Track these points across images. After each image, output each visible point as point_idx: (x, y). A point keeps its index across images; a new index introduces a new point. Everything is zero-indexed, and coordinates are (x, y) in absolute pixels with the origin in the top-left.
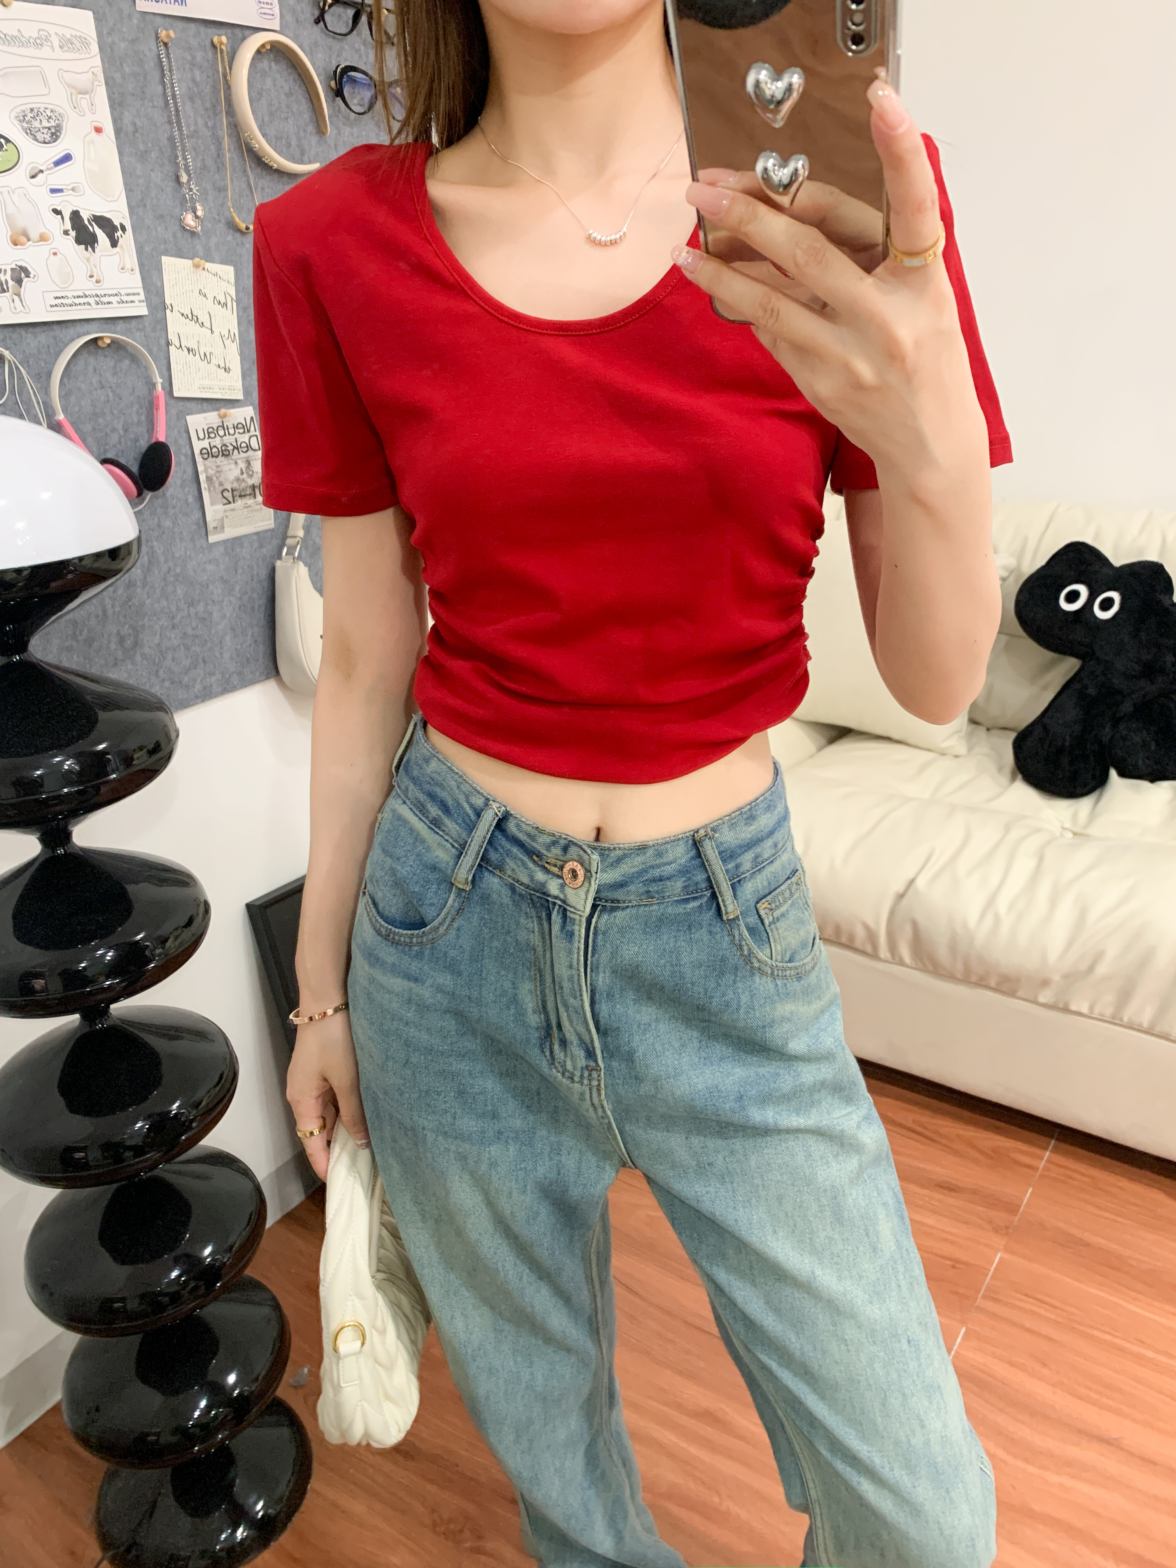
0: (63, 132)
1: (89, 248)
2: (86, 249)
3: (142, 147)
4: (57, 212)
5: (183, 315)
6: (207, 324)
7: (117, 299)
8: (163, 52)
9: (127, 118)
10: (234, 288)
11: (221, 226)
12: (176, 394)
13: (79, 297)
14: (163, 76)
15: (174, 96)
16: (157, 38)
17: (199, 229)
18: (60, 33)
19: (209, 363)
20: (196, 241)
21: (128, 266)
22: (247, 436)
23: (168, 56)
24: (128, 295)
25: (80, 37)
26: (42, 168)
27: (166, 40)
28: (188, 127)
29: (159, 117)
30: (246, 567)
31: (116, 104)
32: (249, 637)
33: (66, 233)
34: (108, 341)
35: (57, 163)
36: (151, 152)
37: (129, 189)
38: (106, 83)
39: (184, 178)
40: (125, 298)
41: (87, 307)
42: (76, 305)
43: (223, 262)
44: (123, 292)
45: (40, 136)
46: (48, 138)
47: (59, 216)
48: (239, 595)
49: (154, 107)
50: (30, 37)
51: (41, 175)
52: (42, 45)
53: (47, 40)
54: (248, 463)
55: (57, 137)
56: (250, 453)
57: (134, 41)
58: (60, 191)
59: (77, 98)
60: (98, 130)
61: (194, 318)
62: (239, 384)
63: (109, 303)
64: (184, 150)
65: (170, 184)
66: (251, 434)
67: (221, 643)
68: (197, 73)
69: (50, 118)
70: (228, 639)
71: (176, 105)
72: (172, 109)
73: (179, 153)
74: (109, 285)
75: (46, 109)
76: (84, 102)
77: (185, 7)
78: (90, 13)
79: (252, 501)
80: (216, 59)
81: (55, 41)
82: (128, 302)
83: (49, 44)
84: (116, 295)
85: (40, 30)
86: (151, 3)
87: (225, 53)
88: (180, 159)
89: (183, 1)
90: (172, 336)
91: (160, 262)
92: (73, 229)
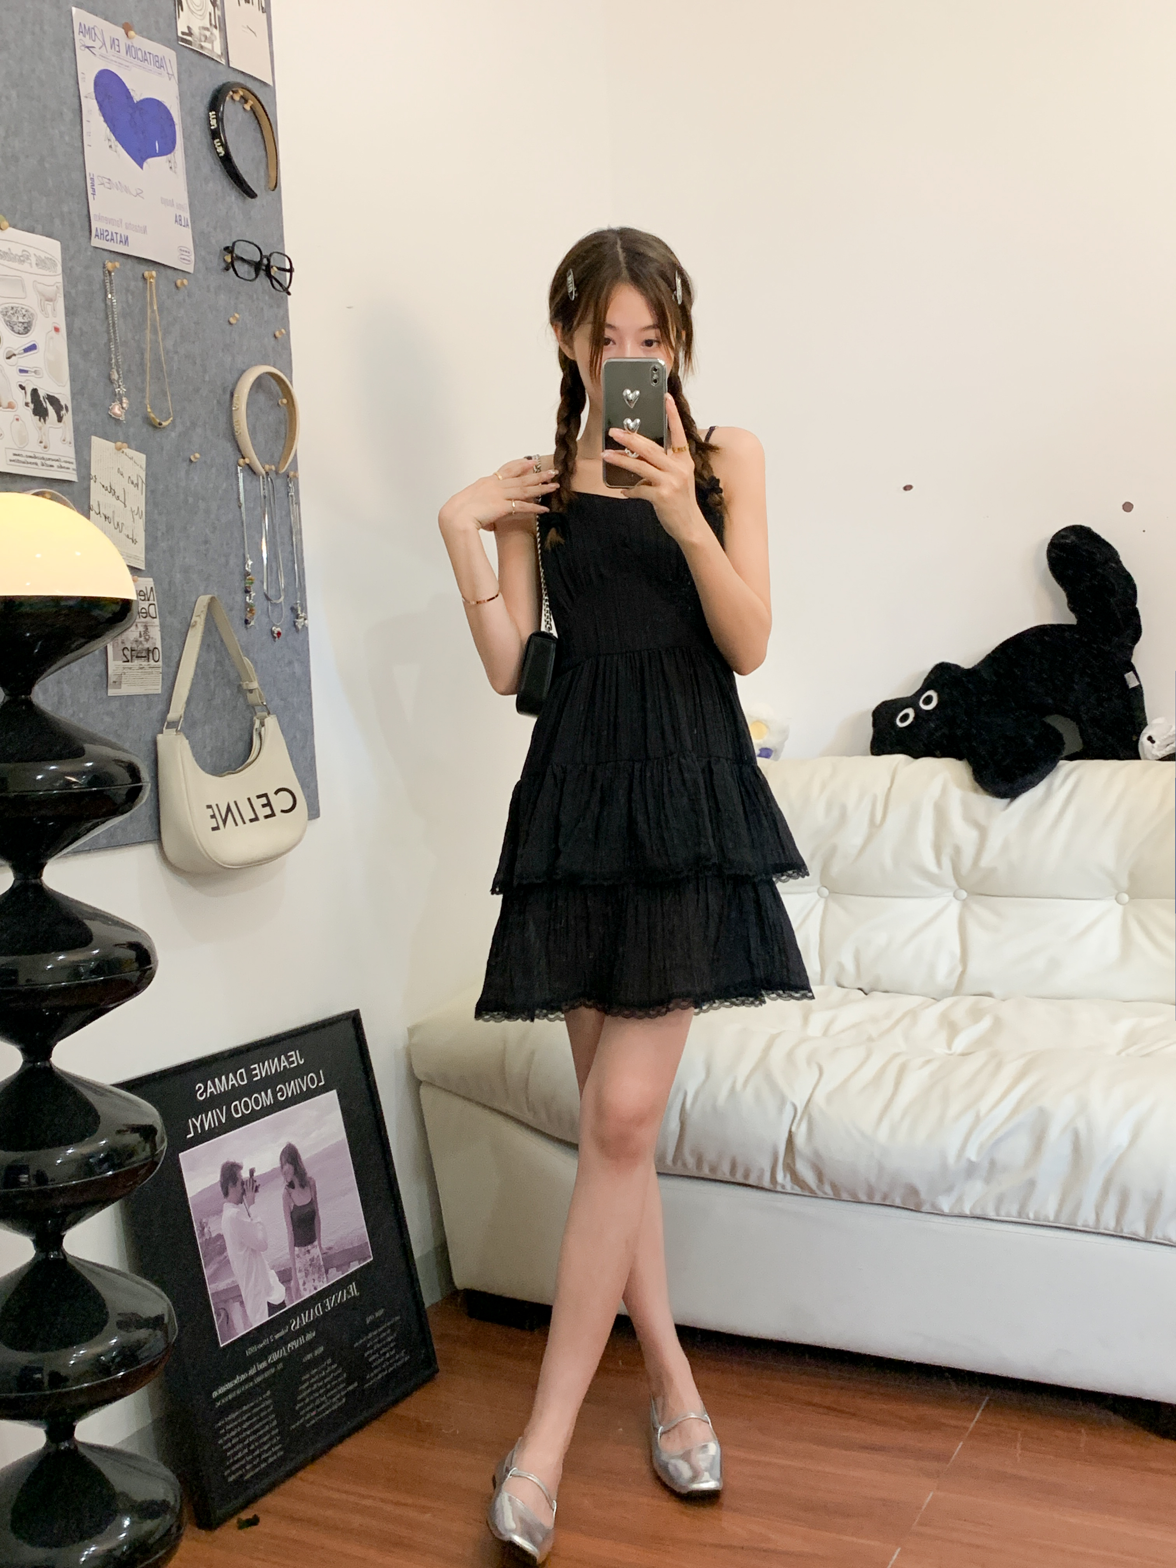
0: (33, 328)
1: (42, 420)
2: (40, 420)
3: (85, 348)
4: (22, 387)
5: (103, 486)
6: (122, 498)
7: (58, 464)
8: (108, 278)
9: (78, 323)
10: (144, 473)
11: (139, 420)
13: (31, 457)
14: (106, 296)
15: (113, 313)
16: (104, 267)
17: (123, 416)
18: (37, 255)
19: (120, 532)
20: (119, 428)
21: (68, 440)
22: (147, 603)
23: (111, 283)
24: (66, 462)
25: (51, 259)
26: (16, 352)
27: (110, 269)
28: (120, 337)
29: (100, 328)
30: (136, 726)
31: (70, 312)
33: (27, 404)
35: (27, 350)
36: (91, 353)
37: (73, 379)
38: (65, 296)
39: (115, 376)
40: (64, 465)
41: (34, 466)
42: (28, 463)
43: (139, 449)
44: (63, 459)
45: (16, 328)
46: (21, 329)
47: (23, 391)
49: (97, 318)
50: (16, 255)
51: (13, 358)
52: (24, 261)
53: (28, 258)
54: (146, 627)
55: (29, 331)
56: (148, 619)
57: (87, 267)
58: (26, 372)
59: (44, 303)
60: (57, 330)
61: (112, 491)
62: (142, 556)
63: (52, 466)
65: (104, 380)
66: (151, 602)
68: (130, 297)
69: (24, 316)
71: (113, 319)
72: (111, 322)
73: (113, 356)
74: (52, 452)
75: (23, 308)
76: (49, 307)
77: (126, 246)
78: (58, 243)
79: (146, 663)
80: (145, 289)
81: (33, 260)
82: (64, 468)
83: (29, 261)
84: (57, 460)
85: (24, 251)
86: (102, 241)
87: (153, 284)
88: (113, 361)
89: (125, 241)
90: (93, 503)
91: (90, 440)
92: (32, 402)
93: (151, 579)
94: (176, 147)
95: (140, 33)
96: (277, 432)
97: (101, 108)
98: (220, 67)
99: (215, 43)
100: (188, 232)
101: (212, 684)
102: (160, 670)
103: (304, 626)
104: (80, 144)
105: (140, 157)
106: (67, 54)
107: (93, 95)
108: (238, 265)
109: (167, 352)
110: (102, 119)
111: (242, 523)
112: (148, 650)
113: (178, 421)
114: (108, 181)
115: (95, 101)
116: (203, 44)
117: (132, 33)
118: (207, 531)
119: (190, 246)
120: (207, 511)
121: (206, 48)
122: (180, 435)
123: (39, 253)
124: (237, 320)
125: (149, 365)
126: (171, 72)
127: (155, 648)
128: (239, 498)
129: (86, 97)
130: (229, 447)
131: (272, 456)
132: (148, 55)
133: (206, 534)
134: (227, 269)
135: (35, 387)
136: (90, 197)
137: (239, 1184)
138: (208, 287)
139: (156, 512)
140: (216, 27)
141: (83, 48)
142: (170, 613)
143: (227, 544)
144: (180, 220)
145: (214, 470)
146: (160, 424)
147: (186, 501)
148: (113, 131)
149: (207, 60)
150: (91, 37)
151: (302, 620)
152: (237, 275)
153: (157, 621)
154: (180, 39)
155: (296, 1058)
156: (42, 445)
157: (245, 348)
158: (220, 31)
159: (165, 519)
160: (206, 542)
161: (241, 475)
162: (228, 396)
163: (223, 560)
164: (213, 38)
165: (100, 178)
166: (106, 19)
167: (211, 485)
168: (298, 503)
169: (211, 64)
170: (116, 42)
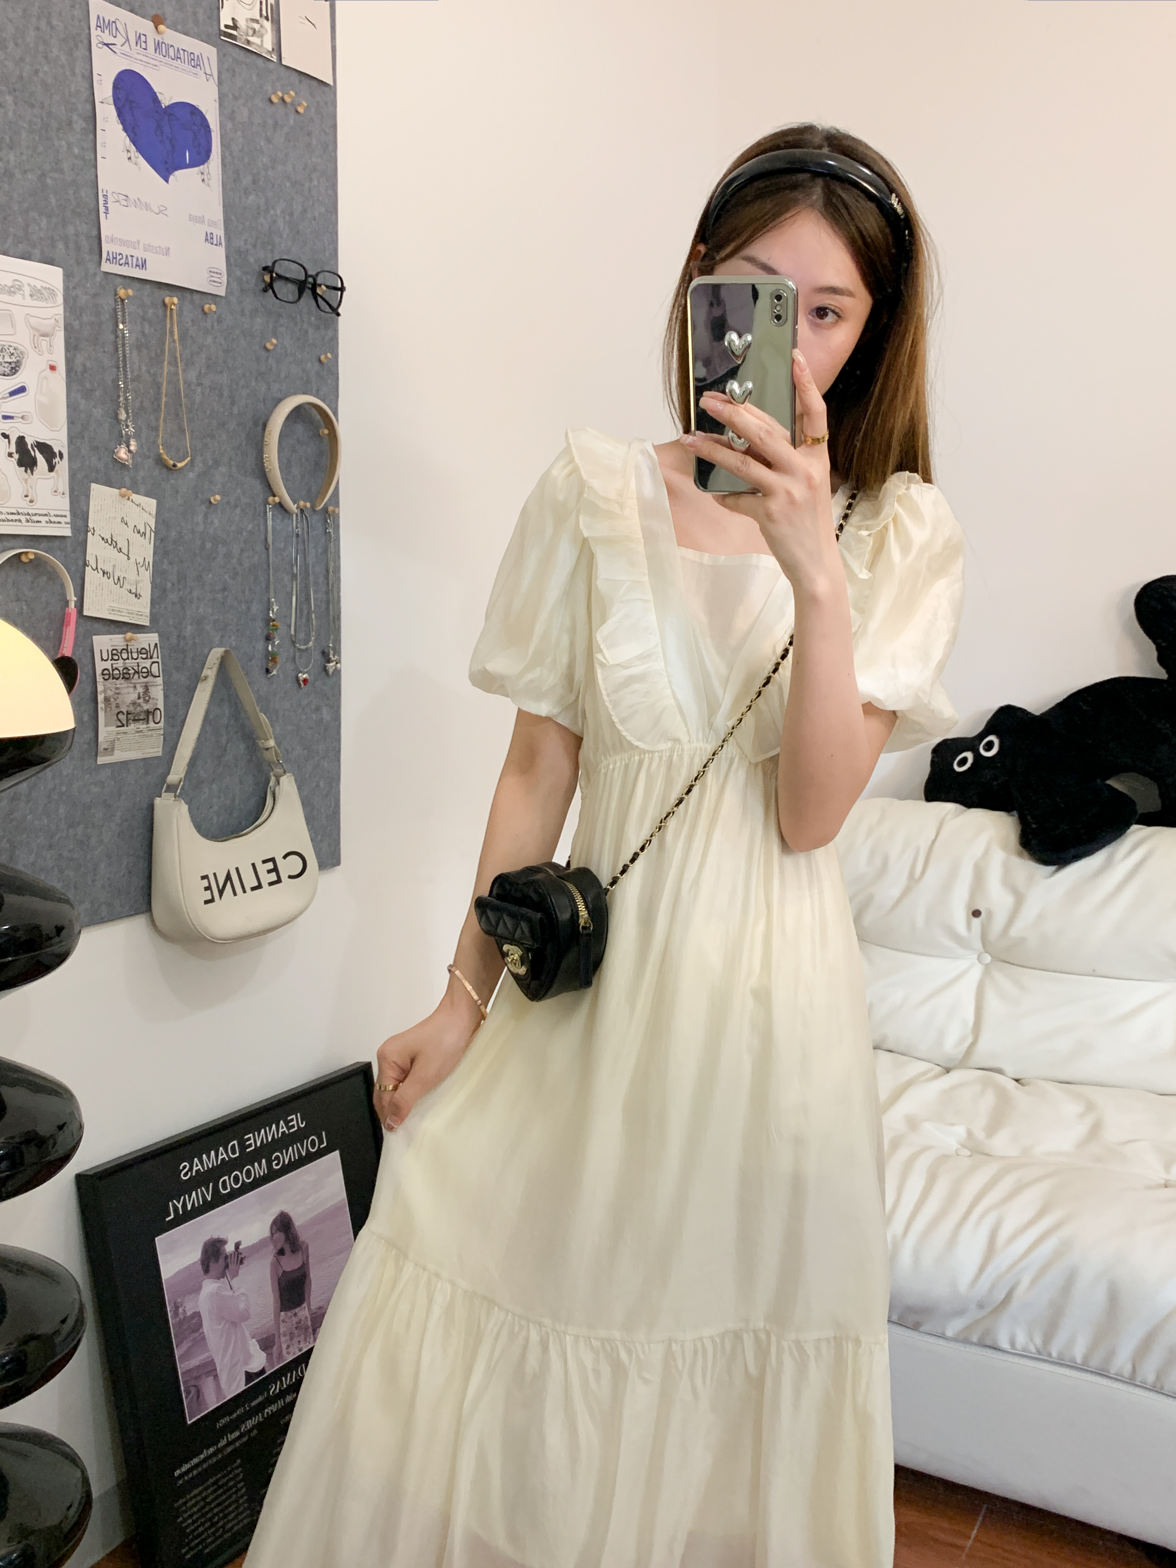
0: (22, 367)
2: (26, 471)
3: (88, 386)
4: (5, 436)
5: (103, 539)
6: (125, 550)
7: (46, 519)
8: (120, 306)
9: (79, 359)
10: (154, 520)
11: (150, 462)
12: (86, 613)
13: (12, 514)
14: (118, 326)
15: (124, 345)
17: (130, 461)
18: (32, 284)
19: (121, 587)
20: (126, 473)
21: (61, 490)
22: (149, 661)
23: (124, 312)
24: (56, 516)
25: (49, 289)
27: (123, 297)
28: (132, 372)
29: (107, 362)
30: (129, 793)
31: (71, 347)
32: (123, 866)
33: (10, 455)
34: (32, 557)
35: (13, 393)
36: (95, 390)
37: (71, 422)
38: (65, 329)
39: (123, 416)
40: (53, 519)
41: (18, 523)
42: (8, 520)
43: (147, 495)
44: (52, 513)
46: (7, 371)
47: (7, 440)
48: (119, 822)
49: (104, 352)
50: (6, 285)
52: (14, 293)
53: (20, 289)
54: (146, 688)
55: (16, 371)
56: (150, 679)
57: (95, 296)
58: (11, 418)
59: (38, 339)
60: (53, 368)
61: (113, 543)
62: (147, 611)
63: (38, 522)
64: (125, 392)
65: (109, 420)
66: (153, 660)
67: (95, 870)
68: (147, 326)
69: (12, 354)
70: (103, 866)
71: (124, 352)
72: (121, 355)
73: (121, 394)
74: (41, 505)
75: (10, 346)
76: (44, 343)
77: (144, 270)
78: (60, 270)
79: (145, 726)
80: (166, 316)
81: (27, 290)
82: (54, 522)
83: (21, 292)
84: (46, 515)
85: (15, 280)
86: (114, 265)
87: (174, 312)
88: (121, 399)
89: (143, 265)
90: (90, 558)
91: (89, 489)
92: (17, 453)
93: (156, 635)
94: (211, 157)
95: (174, 27)
96: (317, 464)
97: (120, 115)
98: (272, 63)
99: (265, 38)
100: (221, 251)
101: (224, 740)
102: (162, 732)
103: (336, 669)
104: (92, 157)
105: (165, 169)
106: (81, 52)
107: (111, 99)
108: (277, 285)
109: (188, 384)
110: (121, 127)
111: (269, 566)
112: (148, 712)
113: (199, 459)
114: (124, 198)
115: (113, 107)
116: (250, 38)
117: (162, 27)
118: (226, 577)
119: (222, 266)
120: (228, 556)
121: (254, 43)
122: (199, 475)
123: (33, 282)
124: (275, 345)
125: (164, 399)
126: (208, 72)
127: (158, 709)
128: (266, 539)
129: (102, 103)
130: (257, 486)
131: (309, 490)
132: (182, 52)
133: (226, 581)
134: (265, 290)
135: (21, 435)
136: (102, 216)
137: (221, 1260)
138: (243, 311)
139: (166, 561)
140: (267, 18)
141: (100, 45)
142: (177, 669)
143: (250, 589)
144: (212, 238)
145: (238, 511)
146: (174, 466)
147: (202, 547)
148: (134, 141)
149: (254, 57)
150: (110, 33)
151: (331, 664)
152: (277, 298)
153: (160, 680)
154: (223, 33)
155: (297, 1121)
156: (28, 499)
157: (283, 376)
158: (272, 22)
159: (176, 569)
160: (224, 589)
161: (270, 515)
162: (260, 429)
163: (244, 607)
164: (263, 31)
165: (115, 195)
166: (132, 11)
167: (233, 528)
168: (337, 539)
169: (260, 62)
170: (143, 38)
